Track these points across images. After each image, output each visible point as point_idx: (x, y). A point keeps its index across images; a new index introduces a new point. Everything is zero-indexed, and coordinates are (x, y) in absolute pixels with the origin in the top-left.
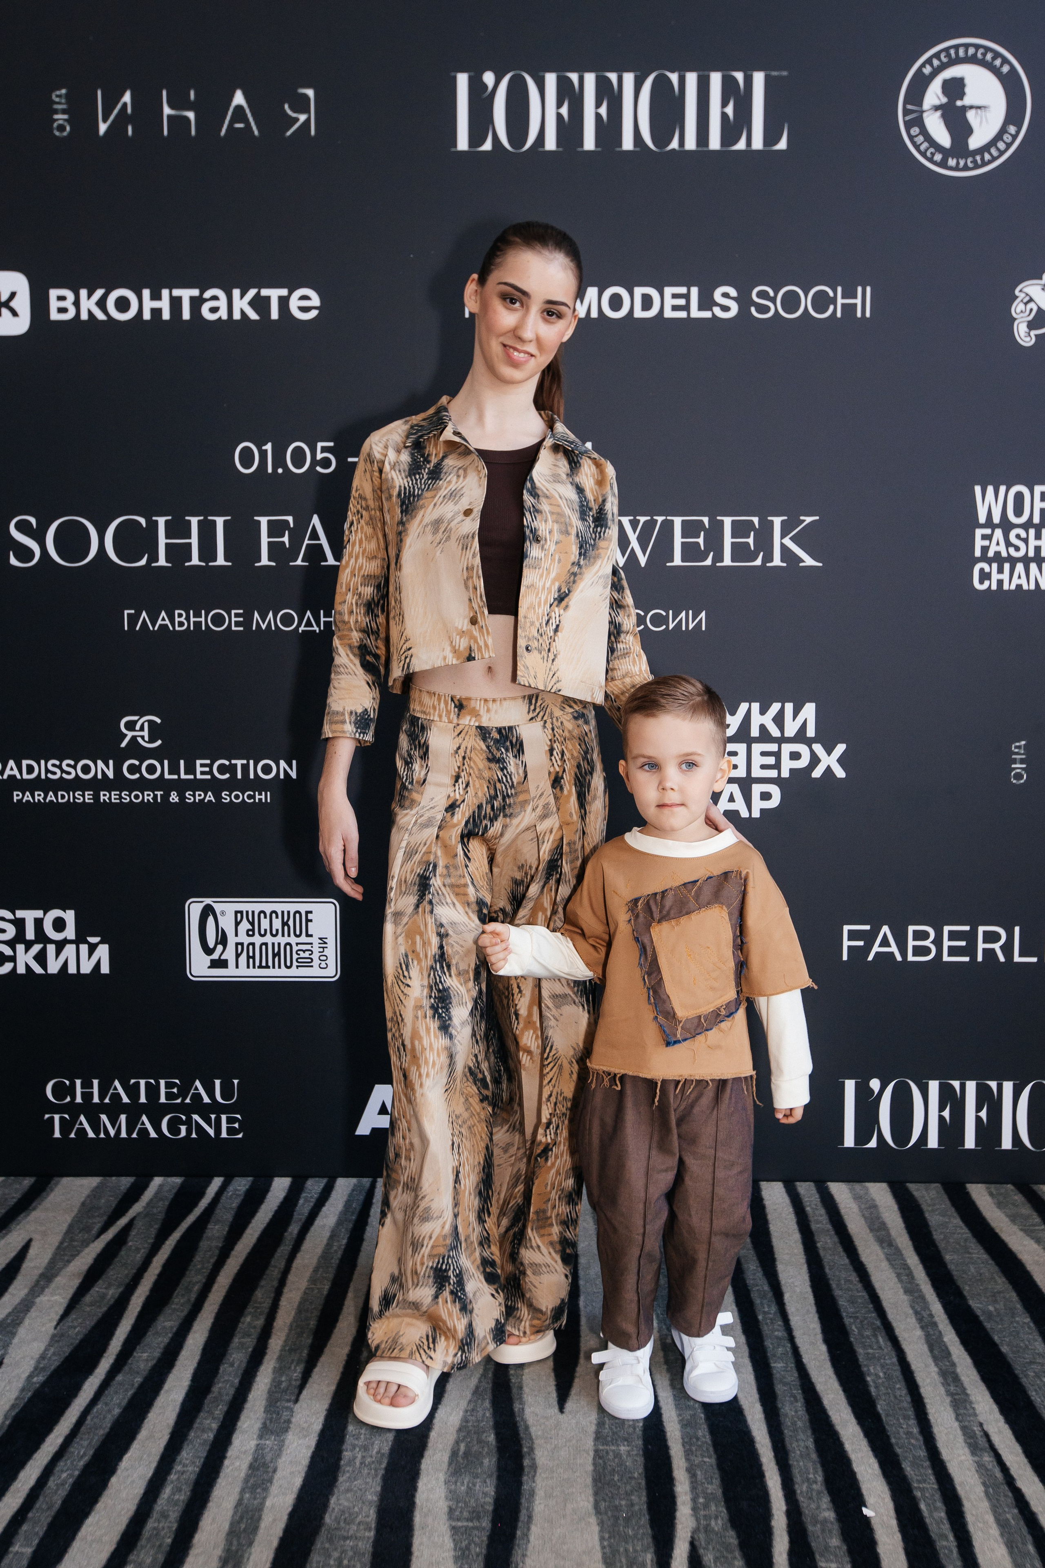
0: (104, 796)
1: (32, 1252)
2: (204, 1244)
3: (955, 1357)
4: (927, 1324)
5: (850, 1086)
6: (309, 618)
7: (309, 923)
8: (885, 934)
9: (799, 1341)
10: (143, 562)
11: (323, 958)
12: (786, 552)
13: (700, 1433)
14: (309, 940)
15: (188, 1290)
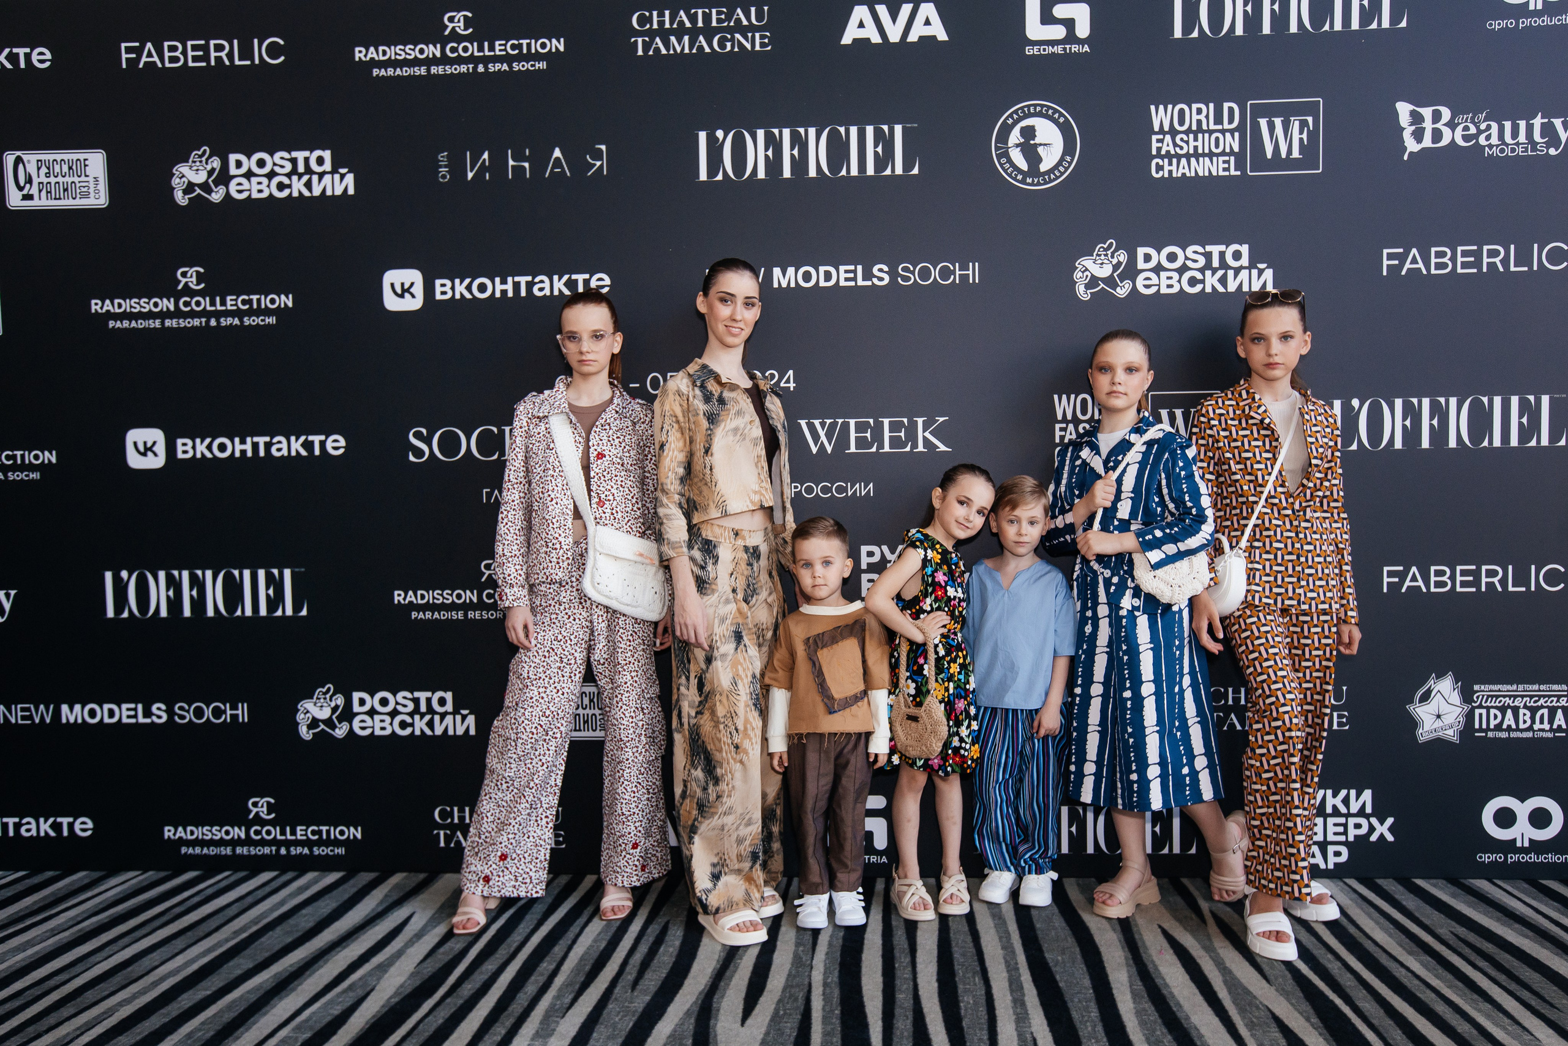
0: (471, 614)
1: (413, 920)
2: (528, 917)
3: (1026, 992)
4: (1012, 969)
9: (919, 981)
10: (496, 457)
12: (926, 440)
13: (835, 1040)
15: (509, 946)
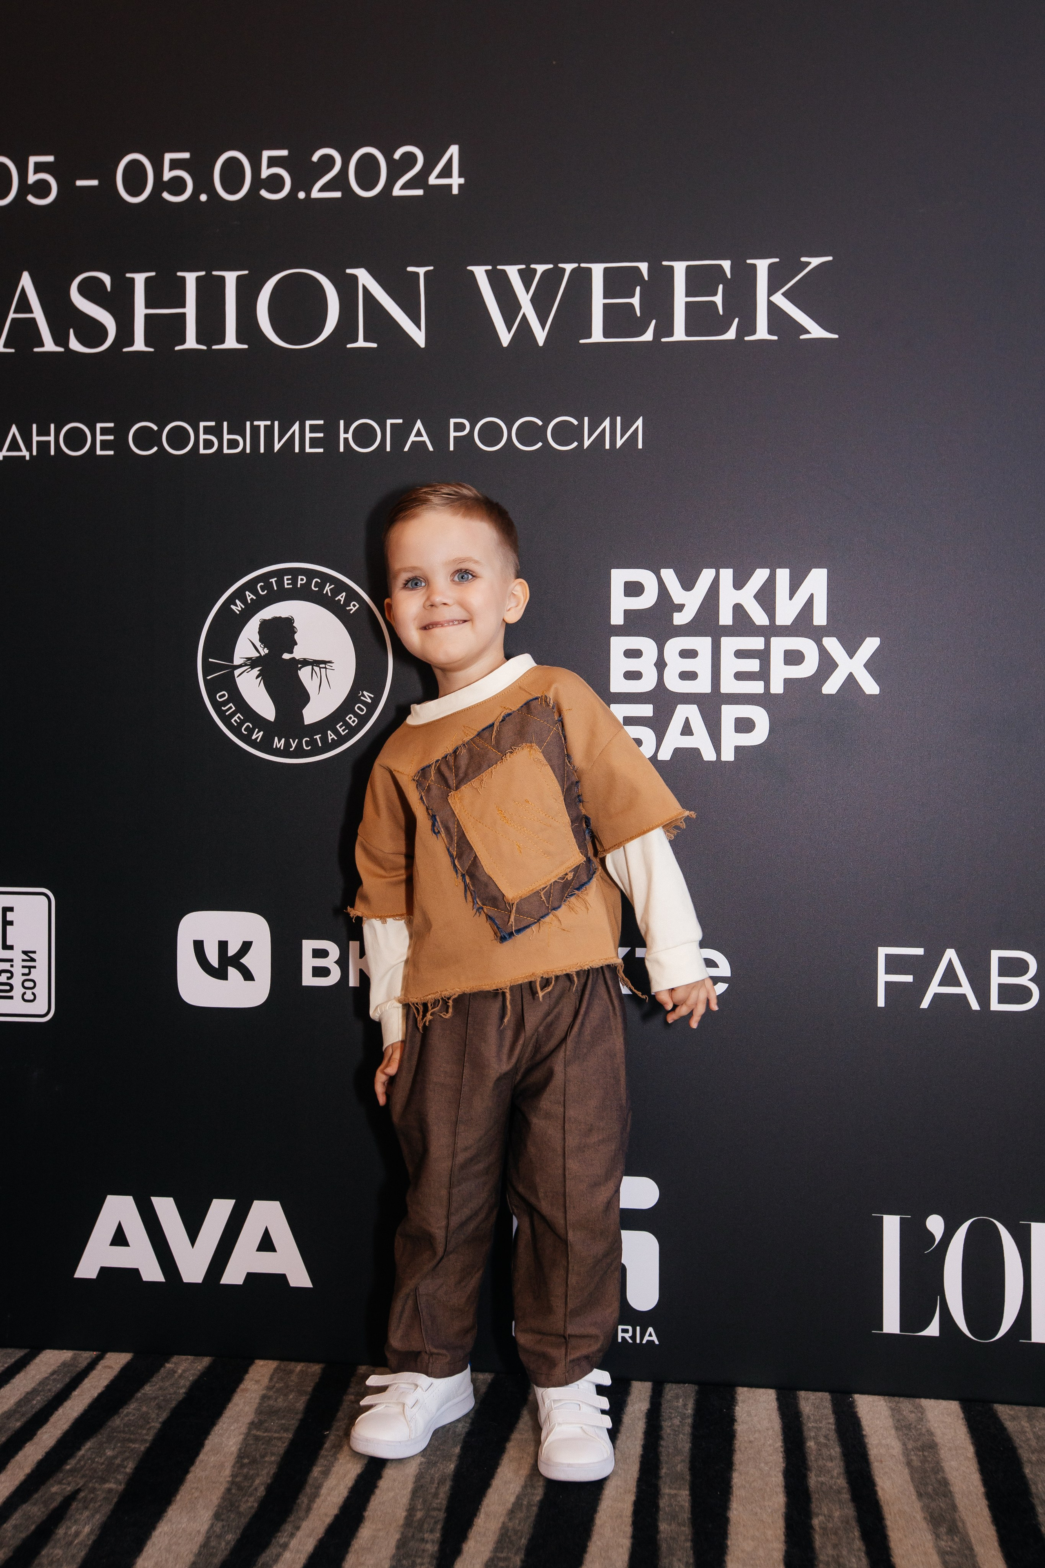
5: (891, 1225)
6: (14, 436)
7: (8, 927)
8: (950, 961)
11: (29, 984)
12: (777, 317)
14: (7, 954)
